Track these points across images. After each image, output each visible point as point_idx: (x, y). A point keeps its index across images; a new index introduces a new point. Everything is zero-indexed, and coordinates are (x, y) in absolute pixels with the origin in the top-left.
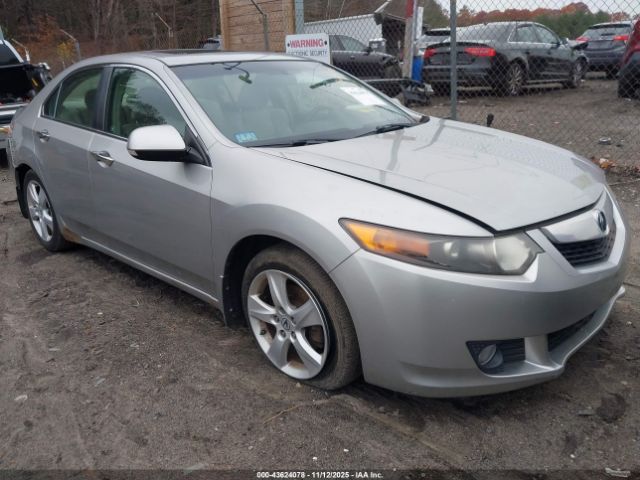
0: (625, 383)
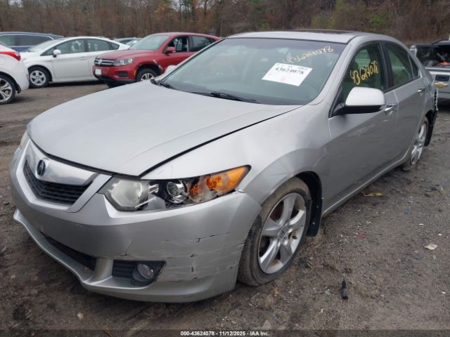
0: (13, 277)
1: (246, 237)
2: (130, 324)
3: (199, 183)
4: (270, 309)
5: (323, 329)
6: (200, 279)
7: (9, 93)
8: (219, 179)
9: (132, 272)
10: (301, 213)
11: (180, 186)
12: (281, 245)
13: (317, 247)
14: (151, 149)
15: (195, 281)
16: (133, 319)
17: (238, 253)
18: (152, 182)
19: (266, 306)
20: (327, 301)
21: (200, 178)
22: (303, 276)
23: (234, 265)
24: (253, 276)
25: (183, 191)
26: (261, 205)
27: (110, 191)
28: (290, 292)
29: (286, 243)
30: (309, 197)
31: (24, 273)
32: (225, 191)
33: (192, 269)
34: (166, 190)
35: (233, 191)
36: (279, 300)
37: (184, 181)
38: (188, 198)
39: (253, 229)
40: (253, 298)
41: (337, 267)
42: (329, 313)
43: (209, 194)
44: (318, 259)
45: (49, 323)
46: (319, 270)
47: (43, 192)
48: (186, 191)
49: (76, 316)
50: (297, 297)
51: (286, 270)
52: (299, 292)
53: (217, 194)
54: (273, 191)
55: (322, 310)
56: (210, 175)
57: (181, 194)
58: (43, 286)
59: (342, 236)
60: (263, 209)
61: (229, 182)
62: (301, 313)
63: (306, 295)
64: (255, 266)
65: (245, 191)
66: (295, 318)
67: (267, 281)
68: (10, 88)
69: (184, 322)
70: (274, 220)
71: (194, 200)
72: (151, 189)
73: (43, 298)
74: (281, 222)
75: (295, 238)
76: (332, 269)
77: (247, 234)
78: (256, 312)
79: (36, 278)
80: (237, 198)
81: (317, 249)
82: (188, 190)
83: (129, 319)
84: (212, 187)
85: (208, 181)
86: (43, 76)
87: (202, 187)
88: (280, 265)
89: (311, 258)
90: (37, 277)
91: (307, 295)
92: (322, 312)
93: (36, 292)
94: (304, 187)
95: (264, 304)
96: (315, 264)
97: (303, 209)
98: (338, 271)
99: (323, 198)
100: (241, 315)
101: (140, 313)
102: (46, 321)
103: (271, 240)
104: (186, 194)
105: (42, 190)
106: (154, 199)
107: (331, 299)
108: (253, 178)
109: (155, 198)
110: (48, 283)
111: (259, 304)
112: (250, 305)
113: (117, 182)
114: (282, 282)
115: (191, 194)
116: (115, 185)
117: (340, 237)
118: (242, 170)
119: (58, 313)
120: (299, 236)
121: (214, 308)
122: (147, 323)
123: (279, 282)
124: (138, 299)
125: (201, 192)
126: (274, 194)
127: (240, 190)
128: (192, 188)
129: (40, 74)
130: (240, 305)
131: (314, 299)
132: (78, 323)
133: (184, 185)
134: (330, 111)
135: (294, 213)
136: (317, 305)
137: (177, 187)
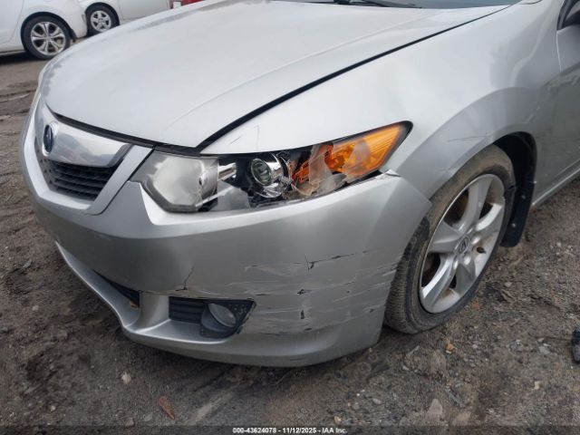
0: (35, 308)
1: (399, 258)
2: (202, 397)
3: (311, 160)
4: (439, 377)
5: (542, 421)
6: (317, 331)
7: (62, 43)
8: (349, 150)
9: (200, 314)
10: (496, 209)
11: (275, 166)
12: (460, 265)
13: (516, 263)
14: (221, 95)
15: (308, 335)
16: (208, 388)
17: (385, 286)
18: (224, 159)
19: (433, 371)
20: (544, 367)
21: (312, 151)
22: (496, 316)
23: (378, 306)
24: (409, 320)
25: (281, 174)
26: (431, 199)
27: (151, 176)
28: (475, 346)
29: (467, 261)
30: (512, 181)
31: (51, 303)
32: (362, 174)
33: (302, 313)
34: (250, 173)
35: (377, 173)
36: (455, 361)
37: (282, 155)
38: (290, 188)
39: (414, 243)
40: (409, 355)
41: (556, 301)
42: (551, 390)
43: (331, 180)
44: (521, 285)
45: (78, 389)
46: (525, 306)
47: (57, 180)
48: (286, 174)
49: (120, 378)
50: (487, 355)
51: (464, 305)
52: (492, 347)
53: (345, 180)
54: (453, 172)
55: (537, 383)
56: (330, 144)
57: (277, 181)
58: (77, 324)
59: (559, 244)
60: (433, 207)
61: (369, 155)
62: (499, 388)
63: (505, 351)
64: (414, 303)
65: (400, 173)
66: (487, 398)
67: (434, 325)
68: (62, 35)
69: (291, 397)
70: (448, 223)
71: (302, 193)
72: (222, 173)
73: (74, 344)
74: (462, 227)
75: (480, 250)
76: (548, 304)
77: (401, 253)
78: (415, 382)
79: (67, 311)
80: (384, 187)
81: (516, 268)
82: (290, 174)
83: (203, 386)
84: (335, 165)
85: (327, 154)
86: (107, 17)
87: (315, 167)
88: (455, 297)
89: (508, 284)
90: (69, 310)
91: (506, 355)
92: (537, 387)
93: (65, 335)
94: (505, 163)
95: (429, 367)
96: (516, 296)
97: (499, 203)
98: (558, 308)
99: (535, 182)
100: (389, 388)
101: (219, 377)
102: (74, 385)
103: (442, 260)
104: (288, 180)
105: (57, 177)
106: (228, 191)
107: (552, 363)
108: (415, 147)
109: (231, 189)
110: (84, 320)
111: (420, 367)
112: (404, 368)
113: (162, 160)
114: (457, 326)
115: (296, 179)
116: (159, 166)
117: (556, 248)
118: (395, 132)
119: (93, 371)
120: (489, 248)
121: (342, 373)
122: (229, 396)
123: (454, 327)
124: (213, 359)
125: (314, 177)
126: (455, 179)
127: (390, 172)
128: (298, 168)
129: (104, 16)
130: (387, 367)
131: (520, 361)
132: (122, 390)
133: (283, 163)
134: (559, 18)
135: (486, 210)
136: (526, 373)
137: (268, 168)
